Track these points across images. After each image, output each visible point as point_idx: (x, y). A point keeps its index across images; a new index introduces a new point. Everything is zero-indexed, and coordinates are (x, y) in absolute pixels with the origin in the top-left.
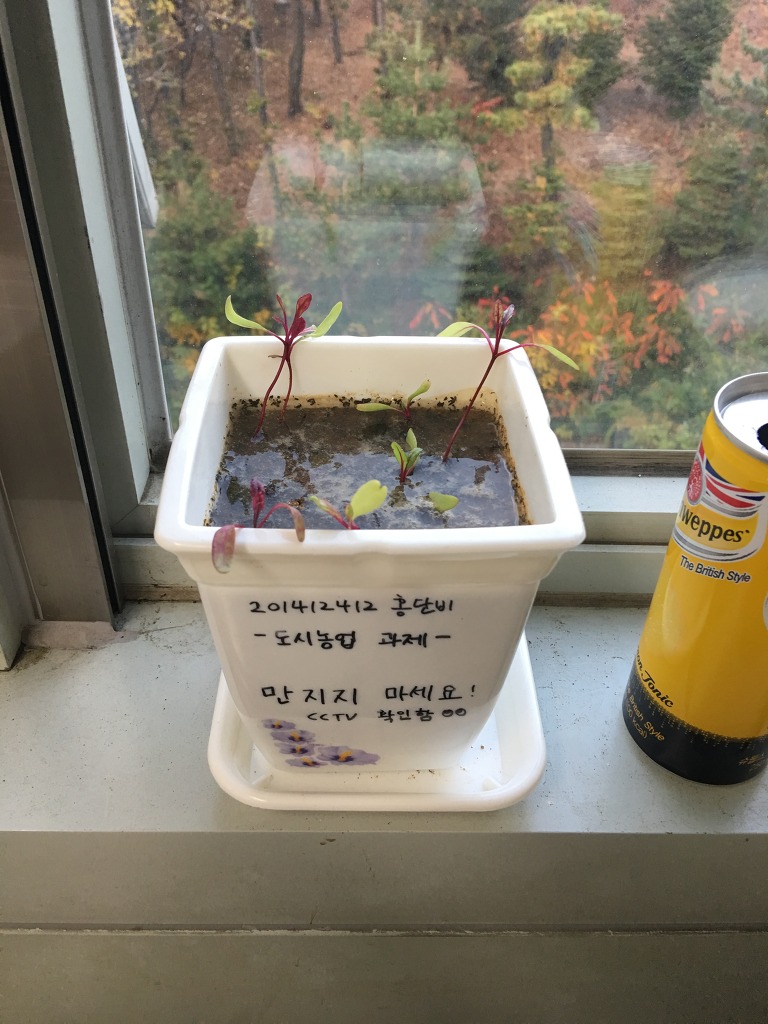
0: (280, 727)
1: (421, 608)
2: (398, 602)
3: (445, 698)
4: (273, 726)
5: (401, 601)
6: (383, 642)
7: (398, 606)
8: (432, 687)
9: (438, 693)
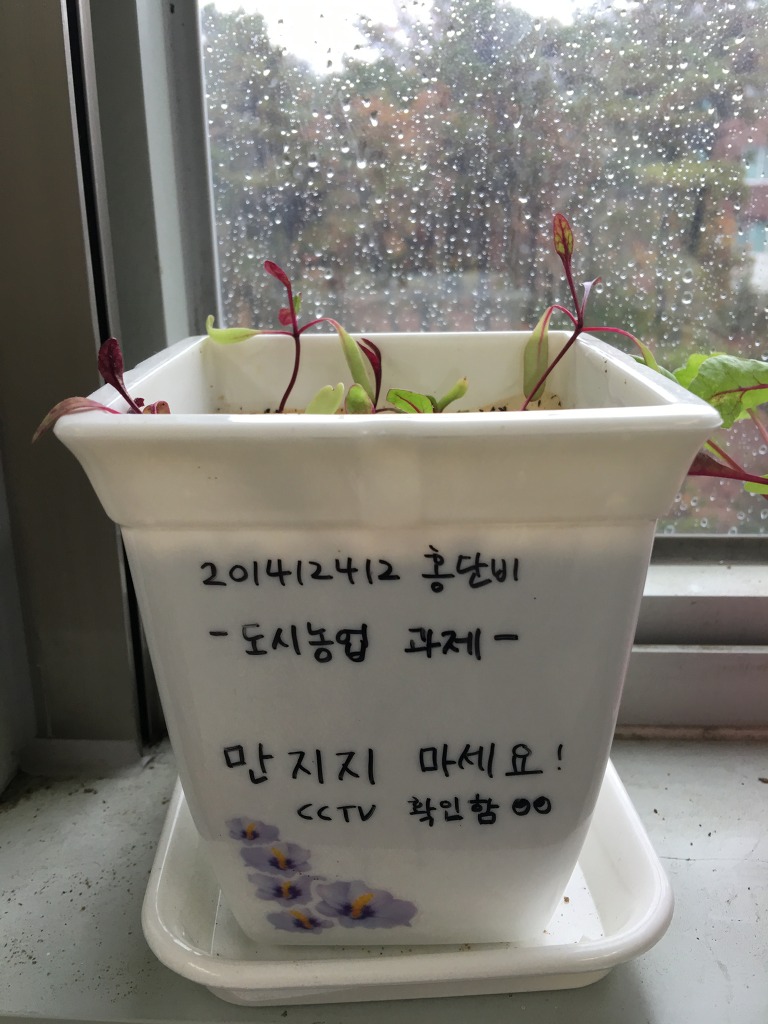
0: (255, 835)
1: (468, 575)
2: (430, 562)
3: (515, 773)
4: (244, 835)
5: (437, 559)
6: (412, 649)
7: (431, 571)
8: (493, 746)
9: (503, 761)
